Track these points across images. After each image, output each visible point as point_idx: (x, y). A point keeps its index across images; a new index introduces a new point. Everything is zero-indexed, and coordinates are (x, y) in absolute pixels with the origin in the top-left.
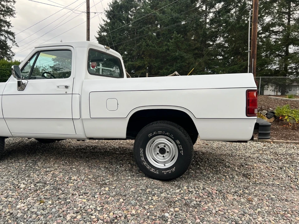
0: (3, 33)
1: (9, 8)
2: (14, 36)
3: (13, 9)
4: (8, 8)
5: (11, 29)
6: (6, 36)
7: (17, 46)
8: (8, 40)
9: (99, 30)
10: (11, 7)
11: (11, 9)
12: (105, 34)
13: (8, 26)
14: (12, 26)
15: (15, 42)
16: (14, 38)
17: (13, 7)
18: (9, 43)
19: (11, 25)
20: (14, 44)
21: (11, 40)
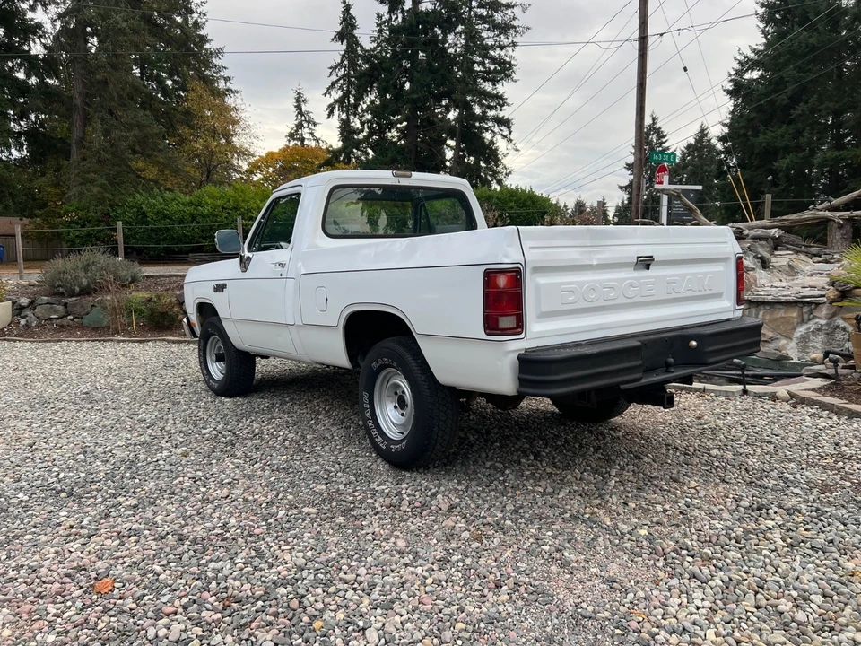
0: (490, 124)
1: (505, 62)
2: (509, 128)
3: (513, 62)
4: (501, 62)
5: (505, 113)
6: (496, 129)
7: (517, 150)
8: (498, 137)
9: (737, 66)
10: (507, 59)
11: (510, 63)
12: (755, 74)
13: (502, 106)
14: (508, 105)
15: (511, 140)
16: (510, 133)
17: (511, 57)
18: (501, 144)
19: (508, 101)
20: (510, 146)
21: (504, 137)
